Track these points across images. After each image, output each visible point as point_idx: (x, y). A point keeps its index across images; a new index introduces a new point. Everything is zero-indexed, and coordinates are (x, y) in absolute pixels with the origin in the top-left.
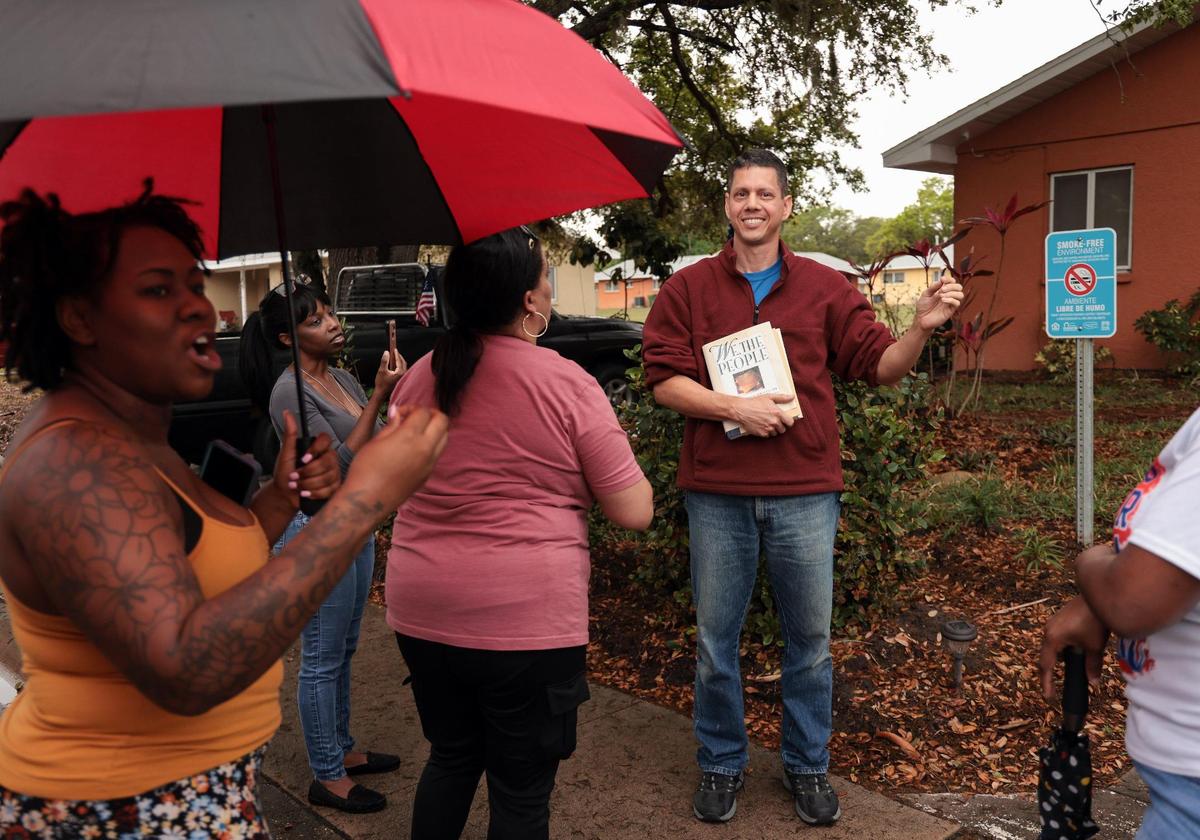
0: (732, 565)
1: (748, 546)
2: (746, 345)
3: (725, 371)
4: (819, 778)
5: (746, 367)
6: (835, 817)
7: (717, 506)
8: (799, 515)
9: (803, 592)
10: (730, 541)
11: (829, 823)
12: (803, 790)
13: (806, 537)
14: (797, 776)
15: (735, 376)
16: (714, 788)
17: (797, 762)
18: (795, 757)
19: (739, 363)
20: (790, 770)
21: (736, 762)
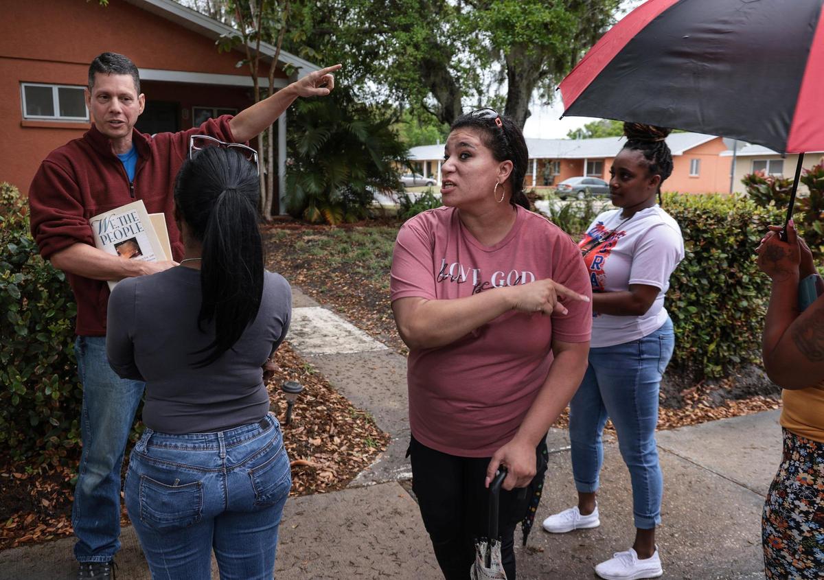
2: (123, 220)
3: (107, 242)
5: (125, 238)
15: (116, 246)
16: (93, 575)
19: (118, 235)
21: (111, 550)
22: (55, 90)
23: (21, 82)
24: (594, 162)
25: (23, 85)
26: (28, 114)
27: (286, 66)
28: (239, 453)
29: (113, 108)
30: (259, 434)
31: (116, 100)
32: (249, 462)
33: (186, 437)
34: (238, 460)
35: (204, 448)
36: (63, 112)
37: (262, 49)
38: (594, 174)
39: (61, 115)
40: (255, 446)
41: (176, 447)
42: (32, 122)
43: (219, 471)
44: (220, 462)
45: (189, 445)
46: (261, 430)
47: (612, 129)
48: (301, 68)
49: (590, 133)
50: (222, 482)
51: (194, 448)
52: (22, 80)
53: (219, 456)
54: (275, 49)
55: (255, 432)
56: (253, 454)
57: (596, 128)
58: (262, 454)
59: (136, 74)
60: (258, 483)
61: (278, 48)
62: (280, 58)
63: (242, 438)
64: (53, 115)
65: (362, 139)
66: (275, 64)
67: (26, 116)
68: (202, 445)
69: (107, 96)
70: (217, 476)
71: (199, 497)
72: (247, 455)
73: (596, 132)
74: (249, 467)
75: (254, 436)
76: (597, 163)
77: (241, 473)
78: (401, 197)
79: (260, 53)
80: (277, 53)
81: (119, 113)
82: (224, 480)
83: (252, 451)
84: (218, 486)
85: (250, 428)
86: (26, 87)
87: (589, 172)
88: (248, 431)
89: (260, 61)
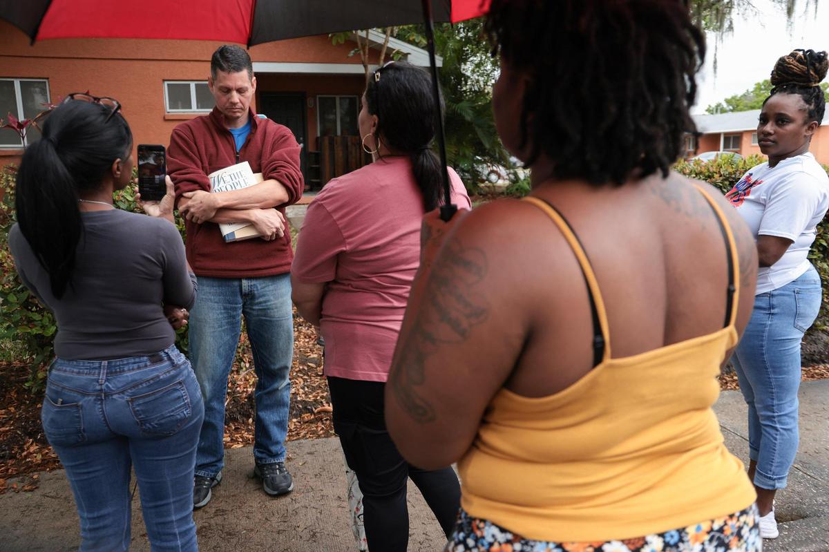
0: (223, 328)
1: (235, 313)
2: (232, 176)
4: (279, 465)
6: (290, 489)
7: (213, 286)
8: (271, 288)
9: (274, 339)
10: (223, 311)
11: (284, 493)
12: (268, 474)
13: (276, 302)
14: (265, 465)
17: (264, 456)
18: (262, 453)
20: (259, 462)
21: (214, 468)
22: (193, 85)
23: (164, 80)
24: (732, 136)
25: (166, 83)
26: (170, 108)
27: (394, 52)
28: (118, 381)
29: (233, 100)
30: (146, 366)
31: (235, 94)
32: (129, 391)
33: (75, 363)
34: (119, 388)
35: (86, 374)
36: (199, 105)
37: (371, 37)
38: (731, 149)
39: (198, 108)
40: (136, 377)
41: (65, 371)
42: (173, 115)
43: (97, 396)
44: (98, 388)
45: (75, 370)
46: (148, 363)
47: (755, 102)
48: (409, 54)
49: (731, 108)
50: (100, 406)
51: (79, 373)
52: (166, 78)
53: (98, 382)
54: (384, 36)
55: (142, 364)
56: (135, 384)
57: (738, 102)
58: (144, 385)
59: (250, 68)
60: (138, 411)
61: (387, 36)
62: (389, 45)
63: (126, 369)
64: (191, 108)
65: (468, 118)
66: (384, 51)
67: (168, 110)
68: (86, 371)
69: (228, 90)
70: (95, 400)
71: (78, 417)
72: (128, 384)
73: (738, 106)
74: (128, 396)
75: (139, 368)
76: (734, 137)
77: (120, 399)
78: (510, 173)
79: (370, 40)
80: (387, 41)
81: (237, 103)
82: (101, 404)
83: (132, 381)
84: (96, 409)
85: (137, 360)
86: (168, 84)
87: (726, 146)
88: (135, 363)
89: (370, 49)
